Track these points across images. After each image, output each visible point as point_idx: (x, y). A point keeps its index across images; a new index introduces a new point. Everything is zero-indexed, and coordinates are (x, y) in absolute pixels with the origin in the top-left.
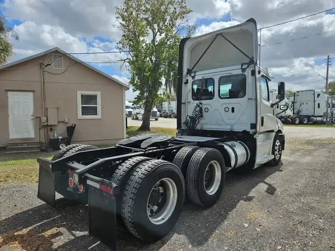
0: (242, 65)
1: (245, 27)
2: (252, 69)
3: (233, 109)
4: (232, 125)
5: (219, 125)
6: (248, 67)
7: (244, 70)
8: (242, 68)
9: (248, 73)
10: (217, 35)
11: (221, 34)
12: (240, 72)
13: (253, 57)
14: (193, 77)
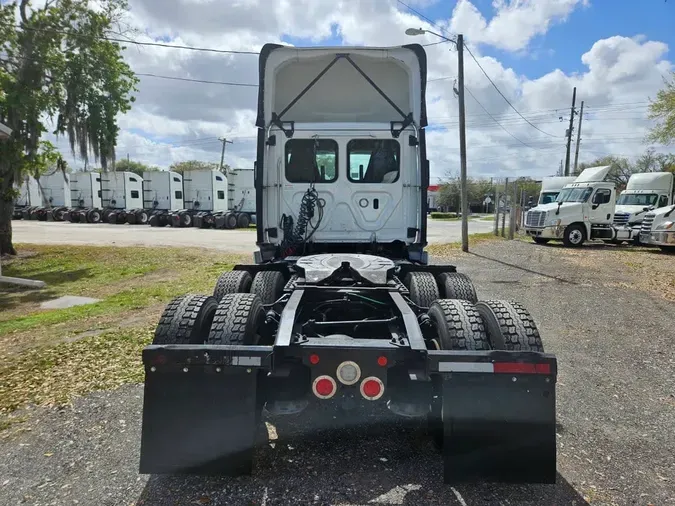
0: (393, 123)
1: (398, 57)
2: (410, 133)
3: (376, 202)
4: (374, 232)
5: (349, 232)
6: (402, 129)
7: (396, 133)
8: (392, 129)
9: (403, 140)
10: (339, 56)
11: (346, 56)
12: (388, 136)
13: (411, 114)
14: (289, 133)
